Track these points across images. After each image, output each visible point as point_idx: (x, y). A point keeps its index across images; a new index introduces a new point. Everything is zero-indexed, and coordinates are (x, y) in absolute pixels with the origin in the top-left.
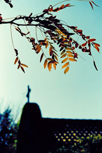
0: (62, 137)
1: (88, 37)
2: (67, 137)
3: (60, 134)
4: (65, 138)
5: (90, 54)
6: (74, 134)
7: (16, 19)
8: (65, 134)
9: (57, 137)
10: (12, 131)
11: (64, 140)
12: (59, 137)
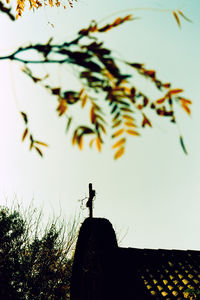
0: (160, 288)
1: (168, 86)
2: (170, 288)
3: (155, 282)
4: (165, 289)
5: (173, 121)
6: (185, 282)
7: (20, 49)
8: (165, 282)
9: (149, 287)
10: (60, 274)
11: (164, 294)
12: (154, 288)
